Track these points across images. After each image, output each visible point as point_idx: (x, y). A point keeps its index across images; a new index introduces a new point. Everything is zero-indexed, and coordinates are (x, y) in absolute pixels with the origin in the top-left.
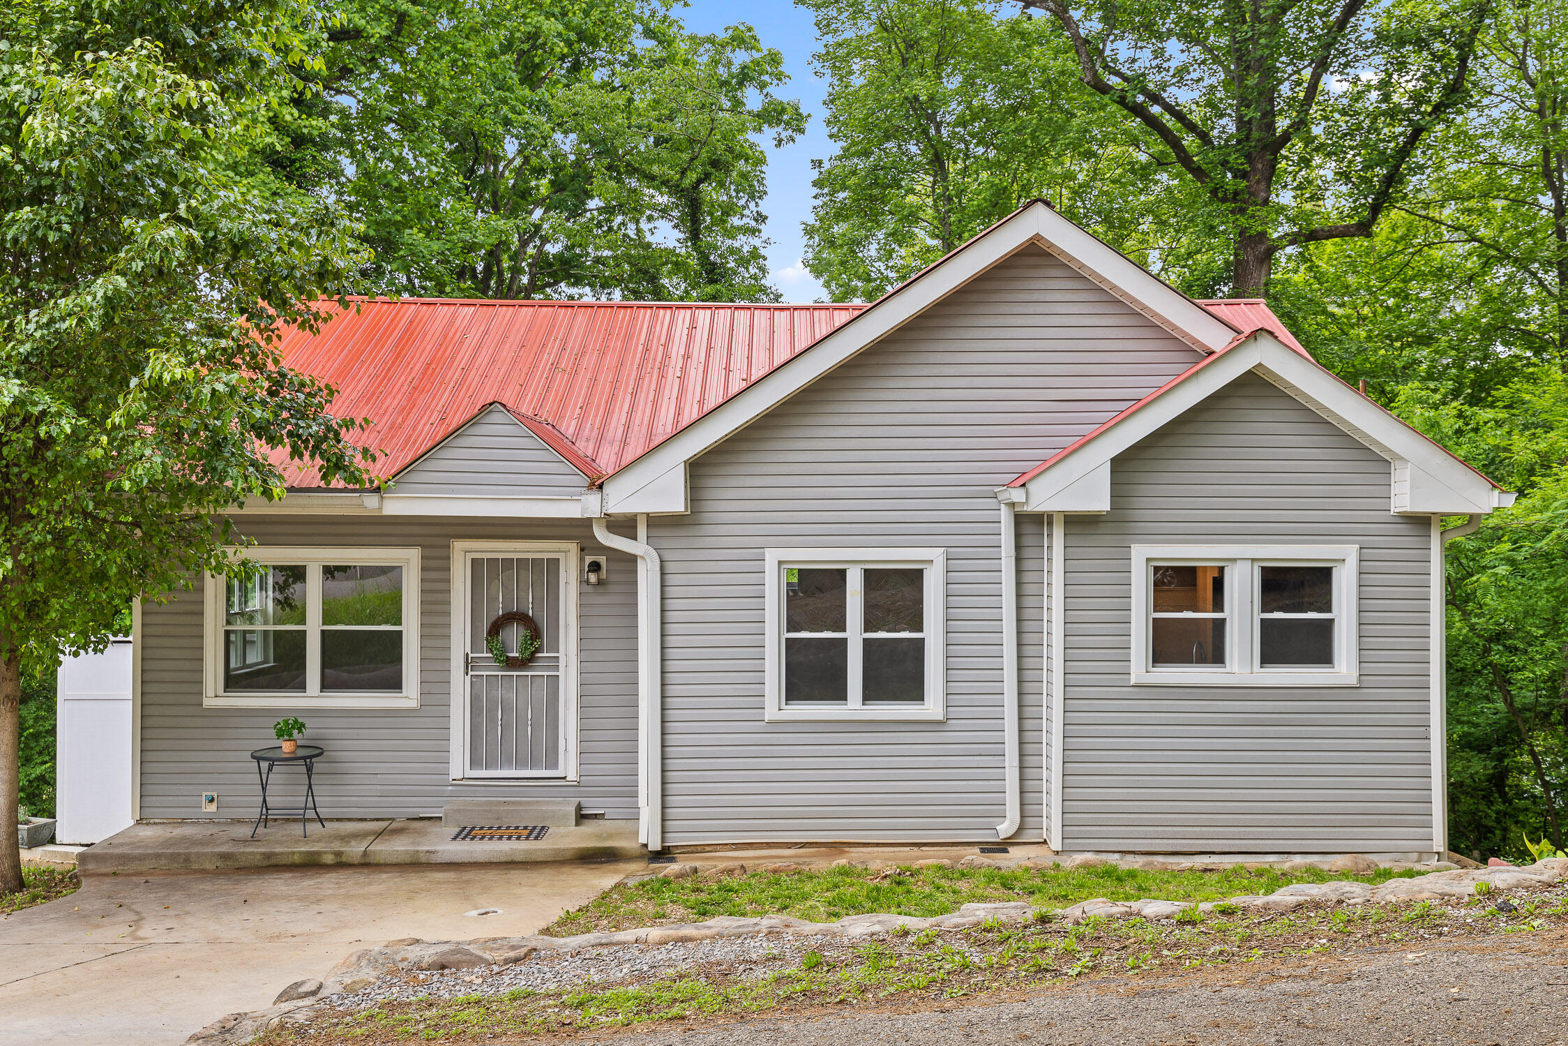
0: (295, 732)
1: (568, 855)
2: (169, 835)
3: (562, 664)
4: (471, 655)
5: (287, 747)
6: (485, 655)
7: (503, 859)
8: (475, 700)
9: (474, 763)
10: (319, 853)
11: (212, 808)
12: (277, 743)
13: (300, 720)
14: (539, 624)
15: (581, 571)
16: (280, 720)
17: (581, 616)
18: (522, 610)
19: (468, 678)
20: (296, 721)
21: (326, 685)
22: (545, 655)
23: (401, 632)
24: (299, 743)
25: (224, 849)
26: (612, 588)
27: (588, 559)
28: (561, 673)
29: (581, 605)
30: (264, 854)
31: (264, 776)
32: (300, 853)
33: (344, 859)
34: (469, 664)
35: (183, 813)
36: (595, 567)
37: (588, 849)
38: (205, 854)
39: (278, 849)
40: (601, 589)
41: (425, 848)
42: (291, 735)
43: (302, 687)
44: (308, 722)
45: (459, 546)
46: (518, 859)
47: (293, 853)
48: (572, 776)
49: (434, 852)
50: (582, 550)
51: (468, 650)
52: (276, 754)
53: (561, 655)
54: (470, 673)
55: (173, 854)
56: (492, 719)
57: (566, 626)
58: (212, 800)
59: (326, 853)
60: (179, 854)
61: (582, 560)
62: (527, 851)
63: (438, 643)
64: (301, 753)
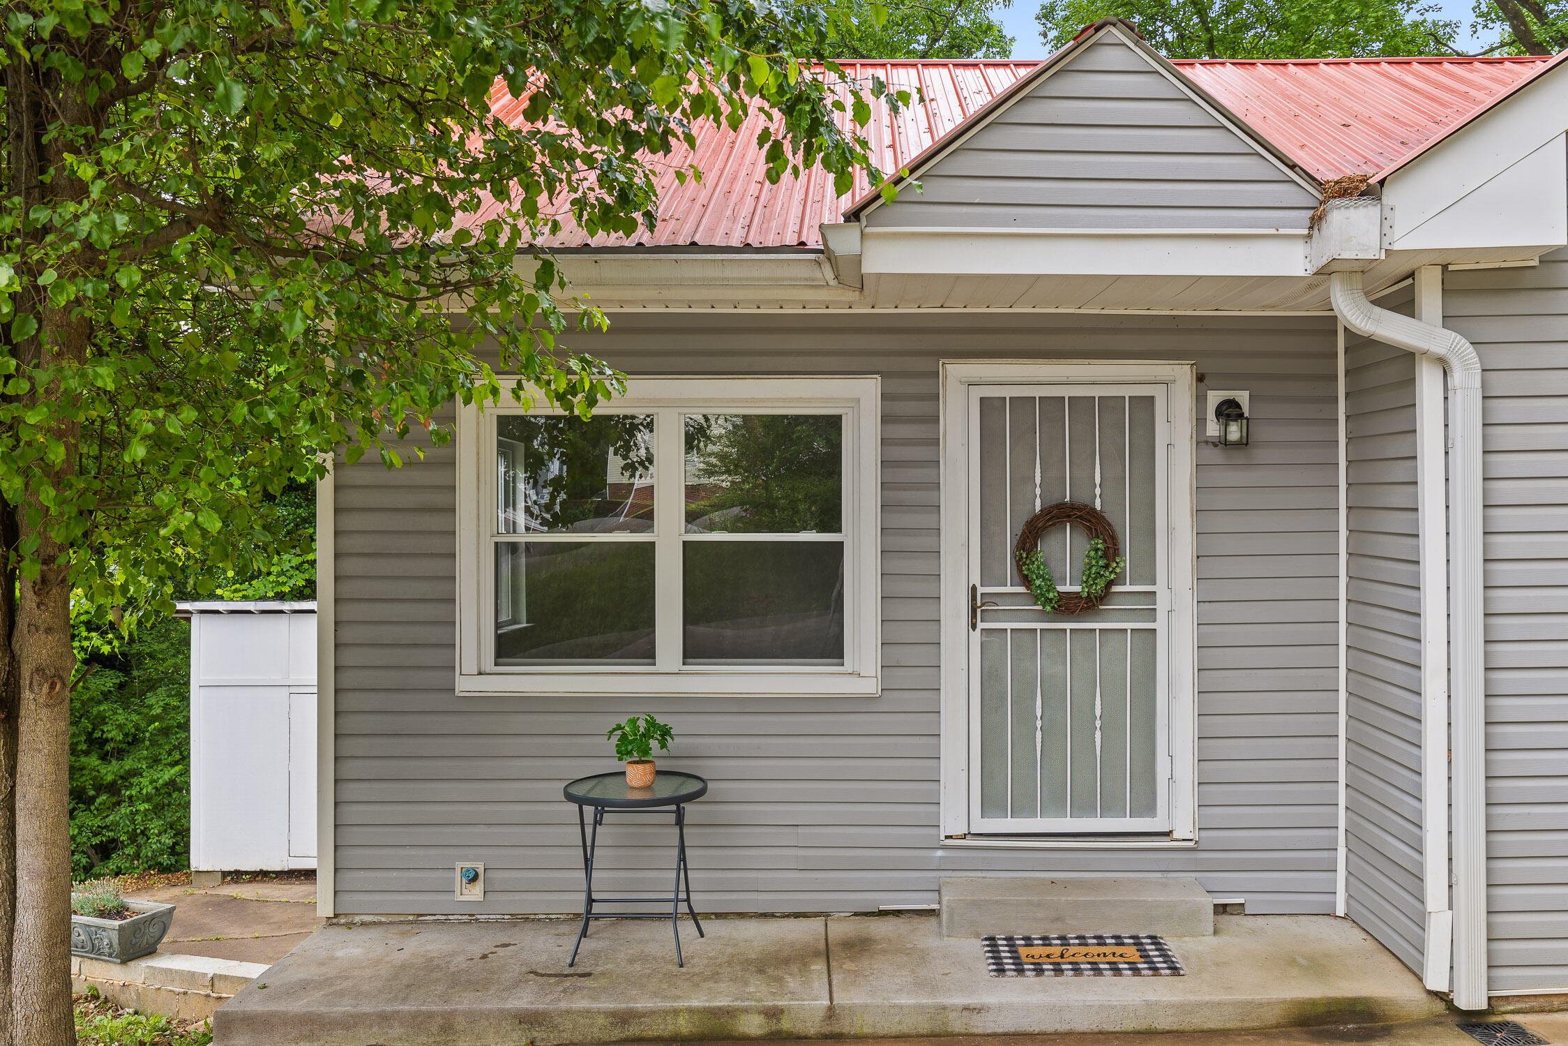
0: (654, 744)
1: (1271, 1017)
2: (399, 958)
3: (1162, 606)
4: (980, 590)
5: (637, 775)
6: (1009, 589)
7: (1129, 1025)
8: (990, 678)
9: (991, 805)
10: (730, 1013)
11: (475, 893)
12: (614, 765)
13: (661, 720)
14: (1117, 528)
15: (1201, 421)
16: (623, 720)
17: (1199, 512)
18: (1082, 498)
19: (976, 636)
20: (652, 724)
21: (693, 651)
22: (1127, 588)
23: (840, 545)
24: (662, 765)
25: (524, 1000)
26: (1261, 455)
27: (1214, 398)
28: (1160, 625)
29: (1200, 489)
30: (613, 1014)
31: (589, 830)
32: (691, 1011)
33: (786, 1025)
34: (977, 607)
35: (420, 903)
36: (1229, 411)
37: (1313, 1003)
38: (487, 1015)
39: (642, 1004)
40: (1239, 457)
41: (959, 1000)
42: (646, 751)
43: (648, 654)
44: (675, 723)
45: (956, 372)
46: (1163, 1023)
47: (676, 1012)
48: (1184, 828)
49: (978, 1010)
50: (1200, 378)
51: (976, 579)
52: (610, 790)
53: (1160, 588)
54: (980, 625)
55: (415, 1015)
56: (1024, 717)
57: (1169, 530)
58: (474, 879)
59: (746, 1011)
60: (430, 1016)
61: (1200, 399)
62: (1181, 1008)
63: (919, 566)
64: (666, 789)
